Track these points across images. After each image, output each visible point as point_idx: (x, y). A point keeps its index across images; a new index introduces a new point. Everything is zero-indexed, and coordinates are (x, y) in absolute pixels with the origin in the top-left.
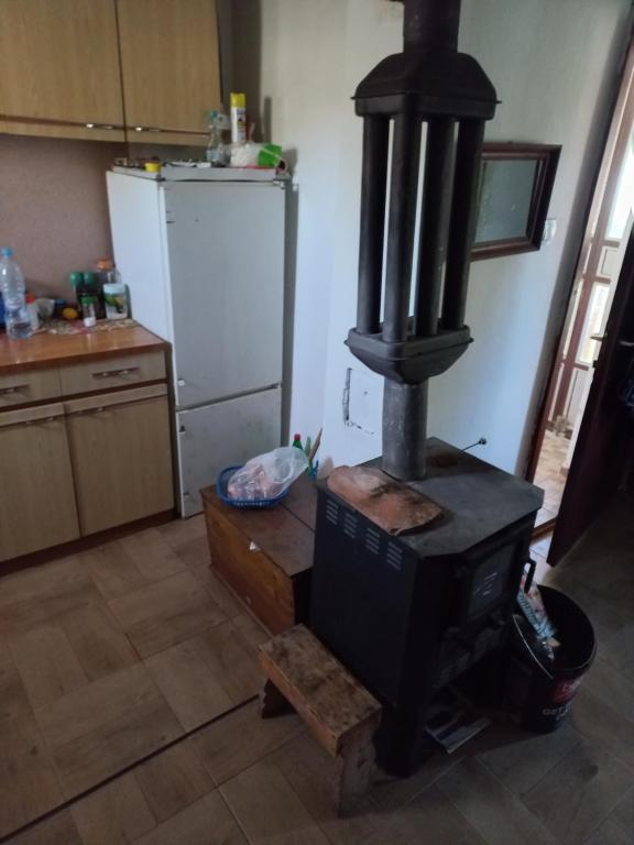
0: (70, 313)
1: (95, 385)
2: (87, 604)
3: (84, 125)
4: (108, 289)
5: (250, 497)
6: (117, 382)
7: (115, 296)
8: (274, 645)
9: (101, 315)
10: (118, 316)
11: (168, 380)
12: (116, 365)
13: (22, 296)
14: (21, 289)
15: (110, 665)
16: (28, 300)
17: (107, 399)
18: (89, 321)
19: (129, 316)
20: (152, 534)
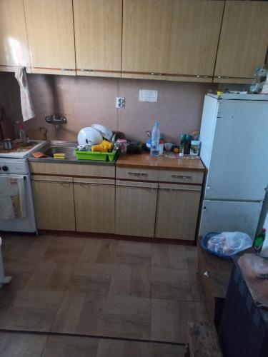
0: (176, 150)
1: (172, 180)
2: (144, 264)
3: (196, 76)
4: (193, 143)
5: (216, 250)
6: (181, 181)
7: (195, 146)
8: (194, 326)
9: (187, 153)
10: (194, 154)
11: (203, 185)
12: (182, 174)
13: (158, 141)
14: (159, 138)
15: (139, 293)
16: (160, 143)
17: (175, 187)
18: (181, 154)
19: (199, 155)
20: (182, 248)
